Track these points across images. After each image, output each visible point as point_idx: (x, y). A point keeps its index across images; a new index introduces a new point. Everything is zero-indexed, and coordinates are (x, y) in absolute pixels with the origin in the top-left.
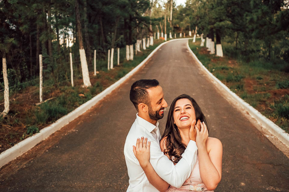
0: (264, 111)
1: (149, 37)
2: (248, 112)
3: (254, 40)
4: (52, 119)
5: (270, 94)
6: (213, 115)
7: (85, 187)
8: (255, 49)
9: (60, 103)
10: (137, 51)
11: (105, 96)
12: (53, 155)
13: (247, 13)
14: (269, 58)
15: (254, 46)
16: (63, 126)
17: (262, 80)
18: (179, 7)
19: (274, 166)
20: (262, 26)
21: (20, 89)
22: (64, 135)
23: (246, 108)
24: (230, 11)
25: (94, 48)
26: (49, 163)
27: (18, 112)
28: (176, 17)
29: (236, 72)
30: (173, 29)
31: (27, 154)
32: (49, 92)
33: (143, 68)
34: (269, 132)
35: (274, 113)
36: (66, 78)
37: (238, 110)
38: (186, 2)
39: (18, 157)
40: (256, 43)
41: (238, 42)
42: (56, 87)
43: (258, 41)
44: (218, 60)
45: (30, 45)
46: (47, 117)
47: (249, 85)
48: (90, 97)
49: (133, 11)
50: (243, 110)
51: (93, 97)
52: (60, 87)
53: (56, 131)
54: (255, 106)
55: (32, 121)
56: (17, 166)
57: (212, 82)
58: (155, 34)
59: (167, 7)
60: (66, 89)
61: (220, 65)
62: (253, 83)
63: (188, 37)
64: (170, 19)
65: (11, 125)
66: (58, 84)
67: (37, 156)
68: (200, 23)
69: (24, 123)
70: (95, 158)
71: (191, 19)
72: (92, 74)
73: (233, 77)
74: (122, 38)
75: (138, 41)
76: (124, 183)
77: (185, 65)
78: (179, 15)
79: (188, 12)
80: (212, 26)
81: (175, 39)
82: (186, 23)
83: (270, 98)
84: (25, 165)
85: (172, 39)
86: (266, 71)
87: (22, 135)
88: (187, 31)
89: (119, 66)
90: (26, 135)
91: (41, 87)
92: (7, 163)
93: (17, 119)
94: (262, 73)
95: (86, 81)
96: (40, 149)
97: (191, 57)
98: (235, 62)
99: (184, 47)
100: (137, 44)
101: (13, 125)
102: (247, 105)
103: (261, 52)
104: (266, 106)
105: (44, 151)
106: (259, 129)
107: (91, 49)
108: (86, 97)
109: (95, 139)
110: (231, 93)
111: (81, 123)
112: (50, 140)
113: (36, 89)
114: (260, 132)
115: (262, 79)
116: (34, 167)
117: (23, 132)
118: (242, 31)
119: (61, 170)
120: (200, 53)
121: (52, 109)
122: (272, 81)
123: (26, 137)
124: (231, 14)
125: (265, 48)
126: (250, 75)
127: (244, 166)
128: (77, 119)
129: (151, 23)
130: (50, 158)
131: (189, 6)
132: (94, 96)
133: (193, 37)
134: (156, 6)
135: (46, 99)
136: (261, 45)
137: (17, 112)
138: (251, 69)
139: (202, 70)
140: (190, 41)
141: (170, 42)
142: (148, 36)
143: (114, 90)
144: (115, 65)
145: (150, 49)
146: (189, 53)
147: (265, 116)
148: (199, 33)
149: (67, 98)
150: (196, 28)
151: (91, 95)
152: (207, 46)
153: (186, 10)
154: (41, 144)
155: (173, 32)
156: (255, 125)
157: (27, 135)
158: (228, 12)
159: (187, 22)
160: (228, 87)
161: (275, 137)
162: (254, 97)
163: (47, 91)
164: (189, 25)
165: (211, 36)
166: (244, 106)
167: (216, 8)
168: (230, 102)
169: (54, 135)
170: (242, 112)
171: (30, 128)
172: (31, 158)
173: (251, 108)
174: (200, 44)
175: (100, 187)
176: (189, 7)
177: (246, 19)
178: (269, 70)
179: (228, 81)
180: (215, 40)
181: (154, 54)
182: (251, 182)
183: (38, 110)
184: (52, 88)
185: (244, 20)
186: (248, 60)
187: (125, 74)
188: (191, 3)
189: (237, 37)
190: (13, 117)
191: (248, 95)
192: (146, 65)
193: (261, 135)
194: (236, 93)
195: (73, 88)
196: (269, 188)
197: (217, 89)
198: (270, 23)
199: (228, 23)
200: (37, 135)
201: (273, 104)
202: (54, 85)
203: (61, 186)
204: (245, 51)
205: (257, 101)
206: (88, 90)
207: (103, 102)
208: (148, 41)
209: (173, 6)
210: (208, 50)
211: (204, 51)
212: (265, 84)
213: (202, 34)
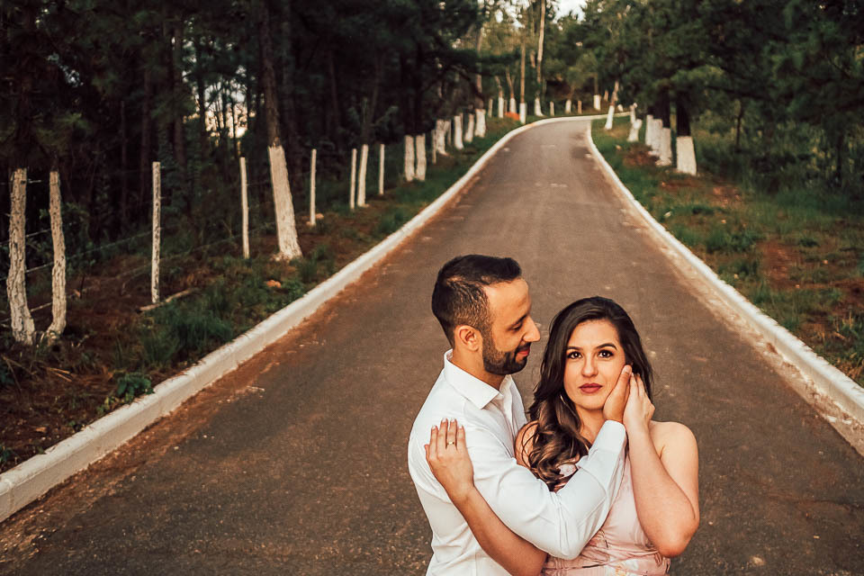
0: (821, 342)
1: (474, 113)
2: (773, 344)
3: (791, 125)
4: (190, 354)
5: (840, 293)
6: (668, 350)
7: (291, 557)
8: (795, 154)
9: (212, 307)
10: (438, 154)
11: (342, 288)
12: (194, 459)
13: (772, 43)
14: (837, 180)
15: (791, 144)
16: (220, 377)
17: (815, 248)
18: (563, 20)
19: (852, 511)
20: (818, 83)
21: (94, 261)
22: (225, 402)
23: (768, 332)
24: (722, 38)
25: (308, 144)
26: (183, 482)
27: (91, 331)
28: (555, 51)
29: (736, 223)
30: (545, 88)
31: (118, 456)
32: (178, 272)
33: (454, 206)
34: (836, 407)
35: (852, 350)
36: (228, 233)
37: (741, 340)
38: (585, 5)
39: (91, 463)
40: (799, 134)
41: (742, 130)
42: (199, 258)
43: (805, 129)
44: (680, 185)
45: (122, 131)
46: (177, 348)
47: (777, 264)
48: (299, 291)
49: (429, 32)
50: (758, 338)
51: (306, 291)
52: (210, 260)
53: (201, 389)
54: (793, 328)
55: (131, 359)
56: (89, 489)
57: (663, 250)
58: (491, 102)
59: (530, 21)
60: (229, 265)
61: (685, 202)
62: (786, 258)
63: (591, 111)
64: (536, 56)
65: (71, 370)
66: (205, 251)
67: (147, 463)
68: (627, 71)
69: (108, 366)
70: (317, 474)
71: (602, 59)
72: (304, 222)
73: (728, 239)
74: (391, 115)
75: (440, 123)
77: (582, 198)
78: (563, 46)
79: (593, 37)
80: (665, 81)
81: (550, 117)
82: (584, 71)
83: (841, 303)
84: (114, 487)
85: (541, 118)
86: (826, 220)
87: (105, 399)
88: (588, 95)
89: (382, 198)
90: (114, 400)
91: (156, 259)
92: (61, 480)
93: (90, 351)
94: (815, 227)
95: (286, 242)
96: (157, 442)
97: (600, 175)
98: (734, 191)
99: (580, 144)
100: (437, 131)
101: (76, 371)
102: (769, 323)
103: (814, 160)
104: (829, 326)
105: (168, 450)
106: (807, 397)
107: (302, 144)
108: (285, 291)
109: (314, 417)
110: (721, 284)
111: (274, 368)
112: (182, 416)
113: (141, 262)
114: (809, 406)
115: (815, 244)
116: (141, 495)
117: (105, 389)
118: (757, 98)
119: (219, 506)
120: (625, 161)
121: (190, 325)
122: (846, 250)
123: (114, 405)
124: (722, 44)
125: (825, 150)
126: (778, 231)
127: (761, 507)
128: (263, 356)
129: (480, 70)
130: (185, 470)
131: (595, 18)
132: (310, 286)
133: (606, 113)
134: (495, 19)
135: (171, 293)
136: (812, 141)
137: (87, 333)
138: (781, 214)
139: (632, 213)
140: (597, 126)
141: (535, 127)
143: (369, 271)
144: (370, 196)
145: (477, 147)
146: (592, 161)
147: (826, 357)
148: (625, 101)
149: (231, 292)
150: (617, 86)
151: (302, 284)
152: (649, 142)
153: (585, 32)
154: (156, 428)
155: (543, 98)
156: (793, 385)
157: (117, 400)
158: (715, 38)
159: (588, 67)
160: (711, 267)
161: (854, 422)
162: (791, 300)
163: (172, 271)
164: (596, 76)
165: (660, 112)
166: (760, 326)
167: (678, 26)
168: (716, 315)
169: (195, 402)
170: (755, 344)
171: (127, 378)
172: (129, 468)
173: (783, 334)
174: (627, 136)
175: (335, 557)
176: (596, 21)
177: (771, 63)
178: (839, 219)
179: (710, 250)
180: (673, 122)
181: (488, 164)
182: (783, 555)
183: (149, 327)
184: (185, 261)
185: (764, 63)
186: (772, 187)
187: (400, 221)
188: (600, 11)
189: (741, 115)
190: (76, 344)
191: (773, 294)
192: (464, 196)
193: (813, 416)
194: (735, 287)
195: (249, 263)
197: (679, 272)
198: (844, 75)
199: (715, 71)
200: (146, 401)
201: (850, 323)
202: (191, 253)
203: (219, 553)
204: (764, 159)
205: (801, 313)
206: (293, 269)
207: (336, 306)
208: (471, 124)
209: (548, 19)
210: (652, 153)
211: (639, 158)
212: (826, 262)
213: (632, 104)
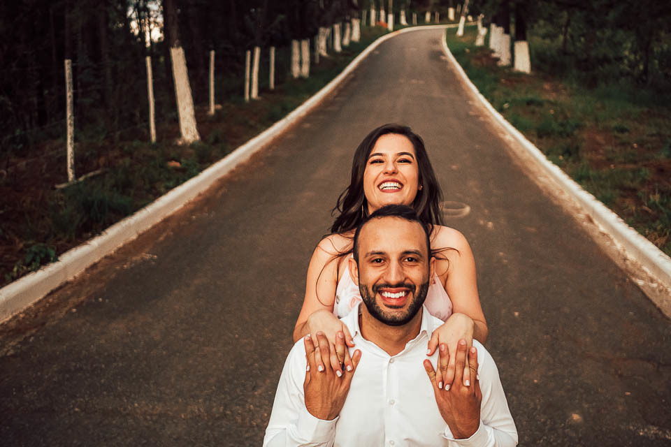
0: (632, 215)
1: (350, 22)
2: (591, 215)
3: (608, 32)
4: (94, 226)
5: (648, 171)
6: (502, 221)
7: (160, 415)
8: (611, 55)
9: (115, 185)
10: (321, 56)
11: (233, 167)
12: (87, 321)
14: (644, 78)
15: (608, 48)
17: (626, 134)
19: (658, 367)
21: (21, 146)
22: (122, 268)
23: (586, 205)
25: (211, 46)
26: (74, 343)
27: (6, 206)
29: (563, 112)
30: (409, 2)
31: (23, 318)
33: (331, 98)
34: (643, 271)
35: (658, 222)
37: (564, 211)
40: (614, 39)
41: (568, 37)
42: (112, 142)
43: (621, 34)
44: (517, 81)
45: (51, 34)
46: (81, 221)
47: (595, 147)
48: (195, 171)
50: (578, 211)
51: (201, 170)
52: (120, 144)
53: (103, 256)
54: (608, 203)
57: (501, 136)
58: (365, 13)
61: (521, 95)
62: (603, 142)
63: (446, 21)
66: (117, 137)
67: (47, 324)
69: (20, 237)
70: (192, 335)
72: (206, 112)
73: (555, 126)
74: (282, 23)
75: (322, 30)
76: (260, 407)
77: (436, 92)
81: (413, 26)
83: (649, 181)
84: (14, 347)
85: (405, 27)
86: (636, 110)
87: (13, 267)
88: (444, 8)
89: (273, 92)
90: (22, 268)
91: (71, 144)
95: (187, 129)
96: (58, 305)
97: (452, 74)
98: (561, 86)
99: (436, 48)
100: (320, 37)
102: (588, 197)
103: (626, 61)
104: (638, 201)
105: (67, 312)
106: (619, 262)
108: (183, 170)
109: (197, 282)
110: (549, 165)
111: (167, 238)
112: (84, 281)
114: (621, 271)
115: (626, 130)
116: (36, 355)
117: (15, 258)
118: (582, 9)
119: (103, 366)
120: (473, 62)
121: (93, 202)
122: (652, 135)
123: (22, 272)
125: (635, 53)
126: (596, 120)
127: (579, 365)
128: (160, 226)
132: (205, 165)
133: (458, 22)
135: (86, 172)
136: (624, 45)
137: (3, 208)
138: (599, 105)
139: (477, 104)
140: (451, 33)
141: (401, 35)
142: (348, 18)
143: (257, 152)
144: (263, 89)
145: (352, 50)
146: (446, 62)
147: (636, 228)
148: (474, 13)
151: (198, 164)
152: (493, 45)
154: (60, 292)
155: (407, 9)
156: (608, 252)
157: (25, 268)
160: (541, 149)
161: (659, 285)
162: (606, 178)
163: (87, 154)
166: (580, 200)
168: (544, 190)
169: (97, 268)
170: (576, 215)
171: (34, 249)
172: (30, 329)
173: (599, 207)
174: (474, 41)
178: (645, 109)
179: (539, 135)
180: (513, 29)
181: (361, 64)
184: (100, 144)
186: (591, 84)
187: (286, 111)
189: (568, 24)
191: (591, 173)
192: (339, 90)
193: (625, 281)
194: (559, 166)
195: (154, 147)
196: (646, 430)
197: (514, 153)
200: (52, 268)
201: (656, 198)
203: (96, 411)
204: (586, 60)
206: (191, 151)
207: (227, 183)
208: (348, 31)
210: (495, 55)
211: (484, 59)
212: (635, 145)
213: (479, 15)
